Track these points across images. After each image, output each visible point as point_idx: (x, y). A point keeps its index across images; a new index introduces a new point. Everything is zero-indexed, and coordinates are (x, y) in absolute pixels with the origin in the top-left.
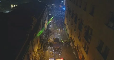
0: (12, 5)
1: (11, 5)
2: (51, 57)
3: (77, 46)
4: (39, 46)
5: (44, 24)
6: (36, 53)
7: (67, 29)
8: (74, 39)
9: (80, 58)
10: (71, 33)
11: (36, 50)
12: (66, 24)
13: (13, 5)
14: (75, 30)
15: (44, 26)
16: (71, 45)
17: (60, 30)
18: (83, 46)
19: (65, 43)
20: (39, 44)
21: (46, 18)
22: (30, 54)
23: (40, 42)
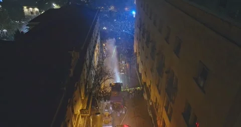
0: (25, 8)
1: (23, 8)
2: (107, 122)
3: (155, 101)
4: (83, 102)
5: (93, 53)
6: (79, 116)
7: (138, 62)
8: (150, 86)
9: (159, 124)
10: (145, 73)
11: (79, 111)
12: (136, 53)
13: (28, 8)
14: (152, 70)
15: (92, 59)
16: (145, 97)
17: (125, 63)
18: (164, 105)
19: (133, 94)
20: (83, 98)
21: (96, 42)
22: (68, 121)
23: (86, 94)
